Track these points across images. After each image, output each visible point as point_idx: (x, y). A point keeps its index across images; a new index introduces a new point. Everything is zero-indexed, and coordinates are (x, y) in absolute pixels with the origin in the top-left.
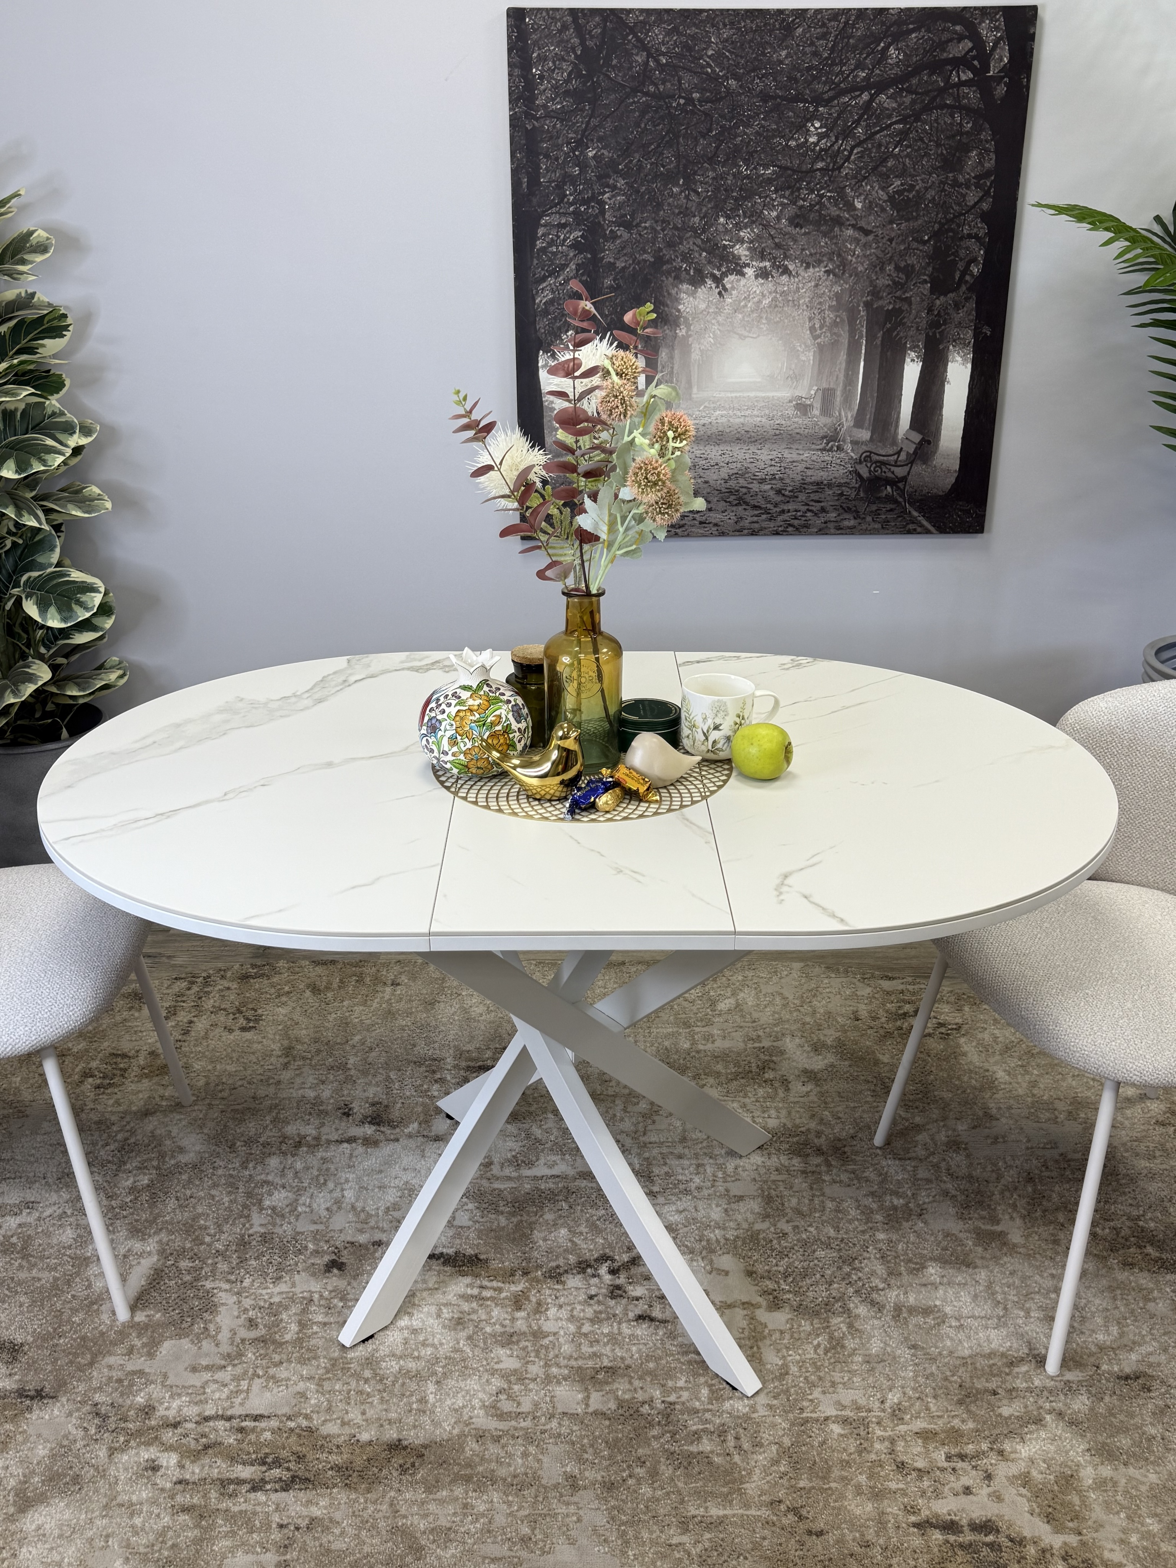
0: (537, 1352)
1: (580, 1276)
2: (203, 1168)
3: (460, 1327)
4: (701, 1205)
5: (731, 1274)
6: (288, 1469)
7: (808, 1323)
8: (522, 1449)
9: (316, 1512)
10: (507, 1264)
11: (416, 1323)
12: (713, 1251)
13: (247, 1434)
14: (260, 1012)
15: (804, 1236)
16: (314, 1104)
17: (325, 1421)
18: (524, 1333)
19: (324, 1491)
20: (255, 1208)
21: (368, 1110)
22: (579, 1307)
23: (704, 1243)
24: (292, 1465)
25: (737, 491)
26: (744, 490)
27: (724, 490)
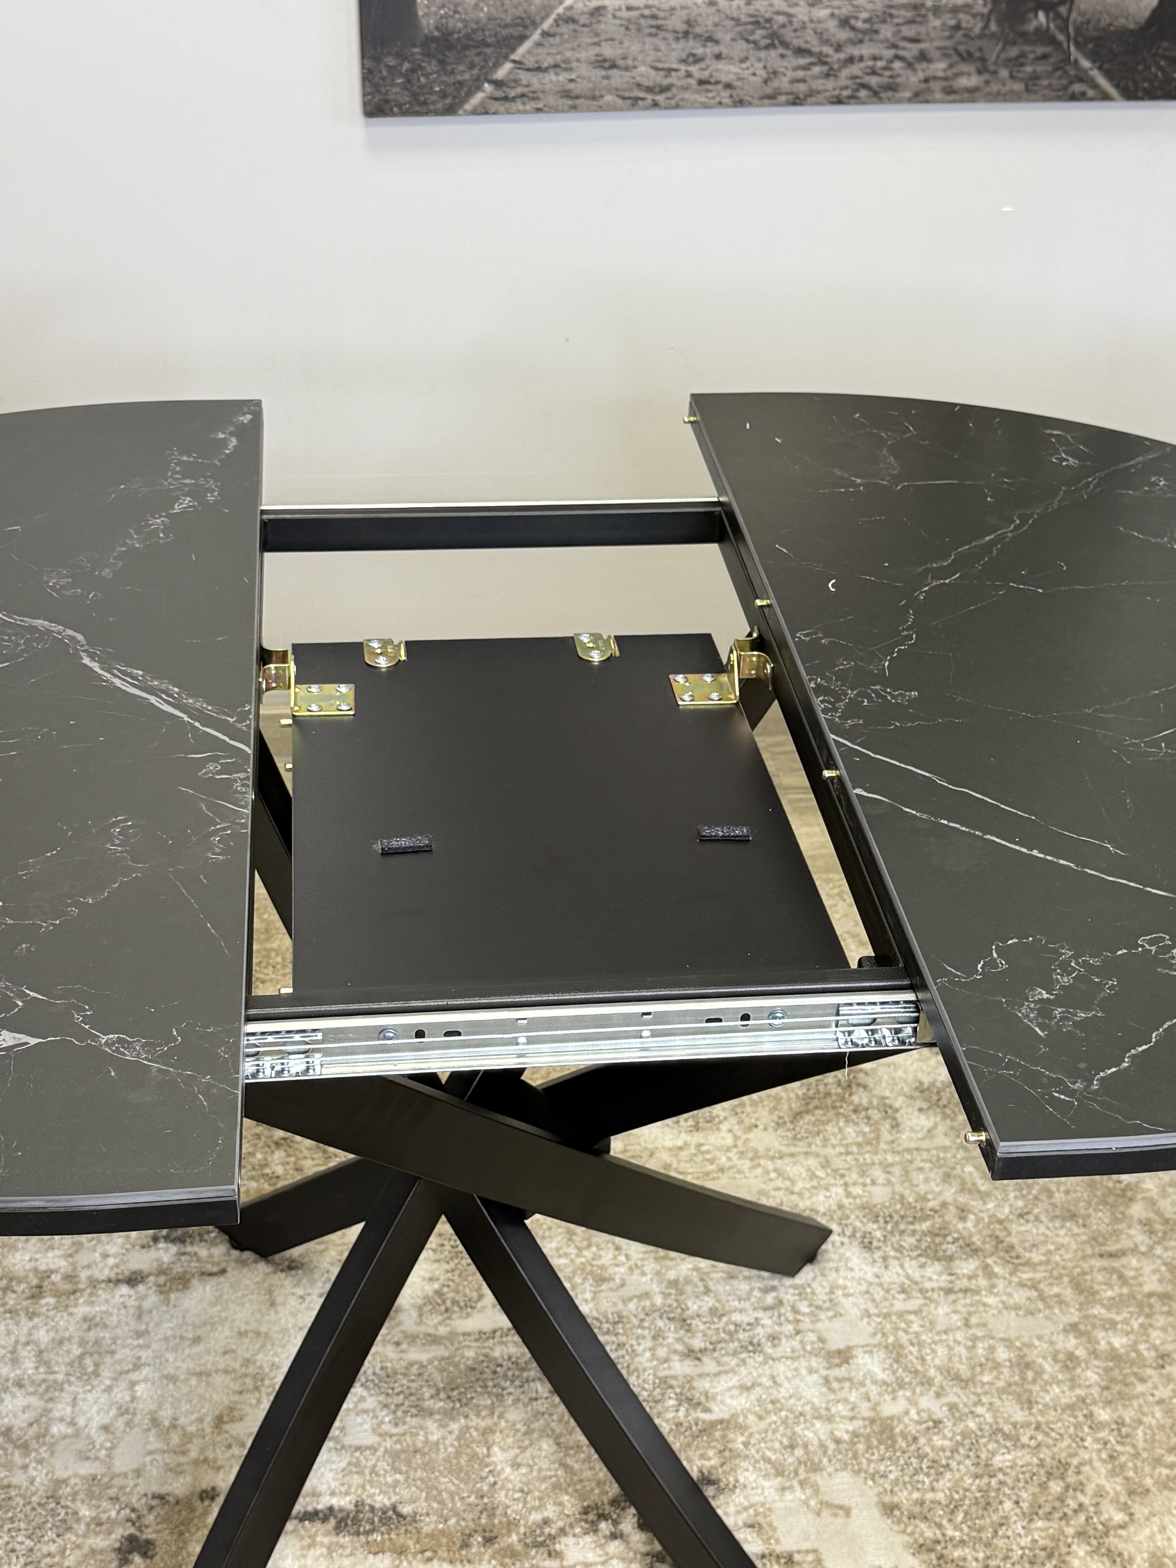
1: (588, 1539)
4: (781, 1371)
5: (854, 1512)
10: (452, 1521)
12: (816, 1468)
23: (799, 1452)
25: (769, 20)
26: (781, 19)
27: (744, 18)
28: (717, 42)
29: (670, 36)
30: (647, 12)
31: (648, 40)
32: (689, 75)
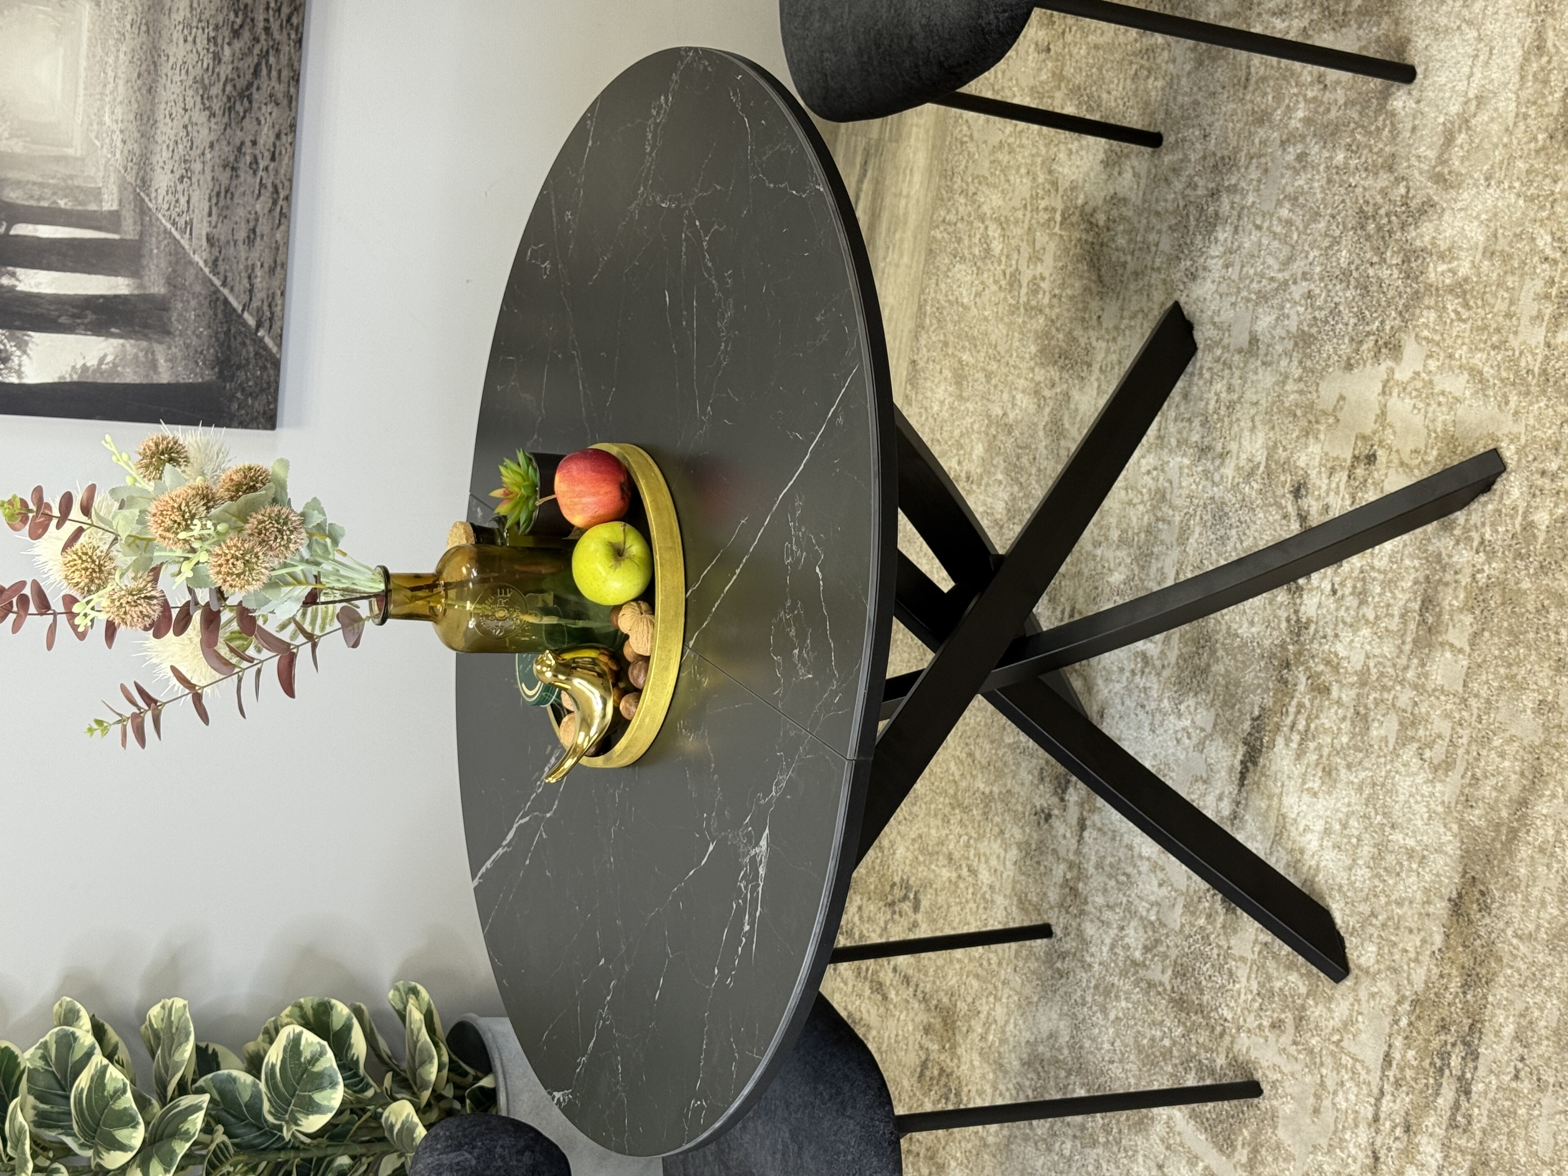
0: (1384, 688)
1: (1305, 596)
2: (1080, 1017)
3: (1334, 773)
4: (1250, 396)
5: (1344, 392)
6: (1454, 1045)
7: (1425, 313)
8: (1493, 754)
9: (1509, 1030)
11: (1319, 826)
12: (1312, 405)
13: (1404, 1078)
14: (897, 879)
15: (1318, 269)
16: (1027, 854)
17: (1408, 980)
18: (1358, 695)
19: (1488, 1012)
20: (1142, 973)
21: (1046, 789)
22: (1342, 613)
24: (1451, 1040)
25: (229, 99)
26: (229, 88)
27: (226, 119)
28: (242, 143)
29: (234, 182)
30: (214, 200)
31: (236, 201)
32: (266, 169)
